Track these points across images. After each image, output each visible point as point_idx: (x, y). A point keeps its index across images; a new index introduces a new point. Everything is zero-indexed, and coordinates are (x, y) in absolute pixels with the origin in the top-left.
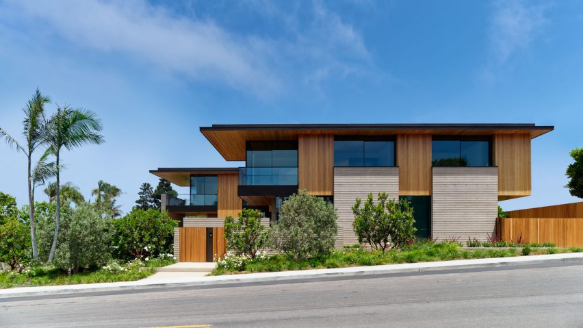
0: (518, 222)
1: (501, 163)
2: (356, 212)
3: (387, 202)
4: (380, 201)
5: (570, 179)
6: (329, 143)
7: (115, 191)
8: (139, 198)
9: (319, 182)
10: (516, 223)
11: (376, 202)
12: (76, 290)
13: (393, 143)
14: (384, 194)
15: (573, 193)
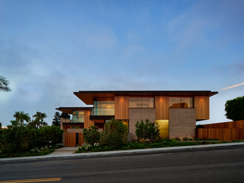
0: (204, 130)
1: (197, 106)
2: (137, 127)
3: (149, 123)
4: (146, 122)
5: (226, 112)
6: (127, 98)
7: (43, 116)
8: (54, 118)
9: (123, 114)
10: (203, 130)
11: (145, 123)
12: (18, 160)
13: (154, 98)
14: (148, 120)
15: (227, 118)
